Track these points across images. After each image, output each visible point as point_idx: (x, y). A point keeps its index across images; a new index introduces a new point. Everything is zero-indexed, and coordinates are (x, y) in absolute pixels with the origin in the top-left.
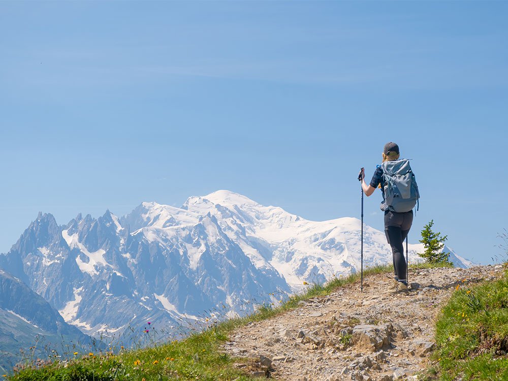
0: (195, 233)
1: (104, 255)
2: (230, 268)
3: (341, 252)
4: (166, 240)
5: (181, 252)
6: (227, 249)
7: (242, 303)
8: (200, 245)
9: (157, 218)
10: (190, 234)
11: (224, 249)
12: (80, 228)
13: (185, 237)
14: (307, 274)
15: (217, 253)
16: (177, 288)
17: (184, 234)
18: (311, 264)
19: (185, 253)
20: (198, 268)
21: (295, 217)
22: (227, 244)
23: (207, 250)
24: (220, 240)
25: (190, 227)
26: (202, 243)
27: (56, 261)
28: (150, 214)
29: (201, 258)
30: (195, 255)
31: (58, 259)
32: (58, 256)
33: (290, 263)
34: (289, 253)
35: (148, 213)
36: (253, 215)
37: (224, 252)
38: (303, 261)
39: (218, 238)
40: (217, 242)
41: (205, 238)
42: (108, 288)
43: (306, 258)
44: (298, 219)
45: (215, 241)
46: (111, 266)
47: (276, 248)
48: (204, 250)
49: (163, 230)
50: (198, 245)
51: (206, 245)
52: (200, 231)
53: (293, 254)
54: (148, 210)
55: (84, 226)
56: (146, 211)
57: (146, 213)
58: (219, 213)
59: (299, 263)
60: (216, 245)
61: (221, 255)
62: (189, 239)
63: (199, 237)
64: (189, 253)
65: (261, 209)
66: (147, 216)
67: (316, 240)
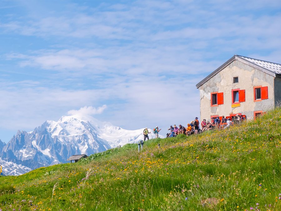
0: (82, 139)
1: (49, 152)
4: (68, 142)
5: (76, 147)
6: (98, 147)
8: (85, 145)
9: (55, 129)
10: (79, 139)
11: (97, 147)
12: (36, 138)
13: (77, 141)
17: (77, 139)
19: (78, 148)
21: (118, 128)
22: (98, 144)
23: (89, 147)
24: (95, 142)
25: (79, 135)
26: (86, 143)
27: (30, 155)
28: (51, 126)
32: (31, 152)
35: (50, 126)
36: (96, 126)
37: (97, 148)
39: (93, 141)
40: (93, 143)
41: (87, 141)
44: (120, 129)
45: (92, 143)
46: (53, 157)
48: (87, 147)
49: (66, 137)
51: (88, 145)
52: (84, 137)
54: (49, 125)
55: (39, 137)
56: (48, 125)
57: (49, 126)
58: (83, 126)
60: (92, 145)
61: (95, 150)
62: (79, 141)
63: (84, 141)
64: (80, 149)
65: (99, 123)
66: (49, 127)
67: (131, 140)
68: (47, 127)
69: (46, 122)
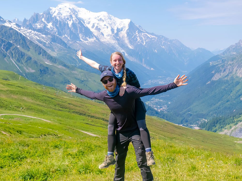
1: (52, 24)
2: (79, 27)
3: (103, 22)
4: (62, 19)
5: (66, 22)
6: (78, 22)
7: (83, 37)
9: (55, 12)
12: (44, 17)
13: (67, 18)
14: (95, 27)
15: (76, 23)
16: (69, 33)
17: (66, 17)
18: (96, 25)
19: (67, 23)
20: (71, 27)
21: (89, 11)
22: (78, 20)
23: (73, 22)
24: (76, 19)
25: (68, 15)
26: (71, 20)
29: (72, 24)
30: (70, 23)
31: (42, 25)
33: (89, 24)
34: (89, 22)
36: (77, 10)
38: (93, 24)
41: (72, 19)
42: (57, 34)
43: (94, 23)
44: (90, 12)
46: (54, 27)
47: (85, 20)
48: (72, 22)
49: (61, 16)
50: (70, 20)
51: (73, 21)
53: (90, 22)
57: (51, 10)
58: (70, 10)
59: (92, 24)
60: (75, 21)
62: (68, 19)
63: (70, 18)
65: (79, 9)
66: (51, 11)
67: (96, 18)
68: (50, 11)
69: (50, 8)
